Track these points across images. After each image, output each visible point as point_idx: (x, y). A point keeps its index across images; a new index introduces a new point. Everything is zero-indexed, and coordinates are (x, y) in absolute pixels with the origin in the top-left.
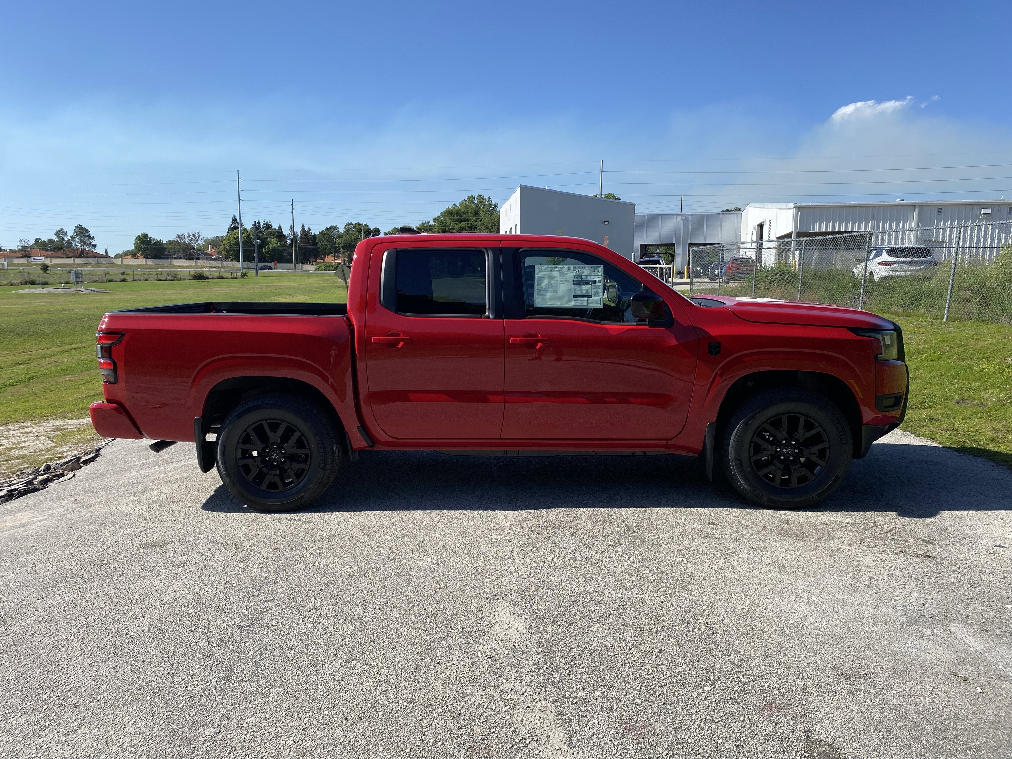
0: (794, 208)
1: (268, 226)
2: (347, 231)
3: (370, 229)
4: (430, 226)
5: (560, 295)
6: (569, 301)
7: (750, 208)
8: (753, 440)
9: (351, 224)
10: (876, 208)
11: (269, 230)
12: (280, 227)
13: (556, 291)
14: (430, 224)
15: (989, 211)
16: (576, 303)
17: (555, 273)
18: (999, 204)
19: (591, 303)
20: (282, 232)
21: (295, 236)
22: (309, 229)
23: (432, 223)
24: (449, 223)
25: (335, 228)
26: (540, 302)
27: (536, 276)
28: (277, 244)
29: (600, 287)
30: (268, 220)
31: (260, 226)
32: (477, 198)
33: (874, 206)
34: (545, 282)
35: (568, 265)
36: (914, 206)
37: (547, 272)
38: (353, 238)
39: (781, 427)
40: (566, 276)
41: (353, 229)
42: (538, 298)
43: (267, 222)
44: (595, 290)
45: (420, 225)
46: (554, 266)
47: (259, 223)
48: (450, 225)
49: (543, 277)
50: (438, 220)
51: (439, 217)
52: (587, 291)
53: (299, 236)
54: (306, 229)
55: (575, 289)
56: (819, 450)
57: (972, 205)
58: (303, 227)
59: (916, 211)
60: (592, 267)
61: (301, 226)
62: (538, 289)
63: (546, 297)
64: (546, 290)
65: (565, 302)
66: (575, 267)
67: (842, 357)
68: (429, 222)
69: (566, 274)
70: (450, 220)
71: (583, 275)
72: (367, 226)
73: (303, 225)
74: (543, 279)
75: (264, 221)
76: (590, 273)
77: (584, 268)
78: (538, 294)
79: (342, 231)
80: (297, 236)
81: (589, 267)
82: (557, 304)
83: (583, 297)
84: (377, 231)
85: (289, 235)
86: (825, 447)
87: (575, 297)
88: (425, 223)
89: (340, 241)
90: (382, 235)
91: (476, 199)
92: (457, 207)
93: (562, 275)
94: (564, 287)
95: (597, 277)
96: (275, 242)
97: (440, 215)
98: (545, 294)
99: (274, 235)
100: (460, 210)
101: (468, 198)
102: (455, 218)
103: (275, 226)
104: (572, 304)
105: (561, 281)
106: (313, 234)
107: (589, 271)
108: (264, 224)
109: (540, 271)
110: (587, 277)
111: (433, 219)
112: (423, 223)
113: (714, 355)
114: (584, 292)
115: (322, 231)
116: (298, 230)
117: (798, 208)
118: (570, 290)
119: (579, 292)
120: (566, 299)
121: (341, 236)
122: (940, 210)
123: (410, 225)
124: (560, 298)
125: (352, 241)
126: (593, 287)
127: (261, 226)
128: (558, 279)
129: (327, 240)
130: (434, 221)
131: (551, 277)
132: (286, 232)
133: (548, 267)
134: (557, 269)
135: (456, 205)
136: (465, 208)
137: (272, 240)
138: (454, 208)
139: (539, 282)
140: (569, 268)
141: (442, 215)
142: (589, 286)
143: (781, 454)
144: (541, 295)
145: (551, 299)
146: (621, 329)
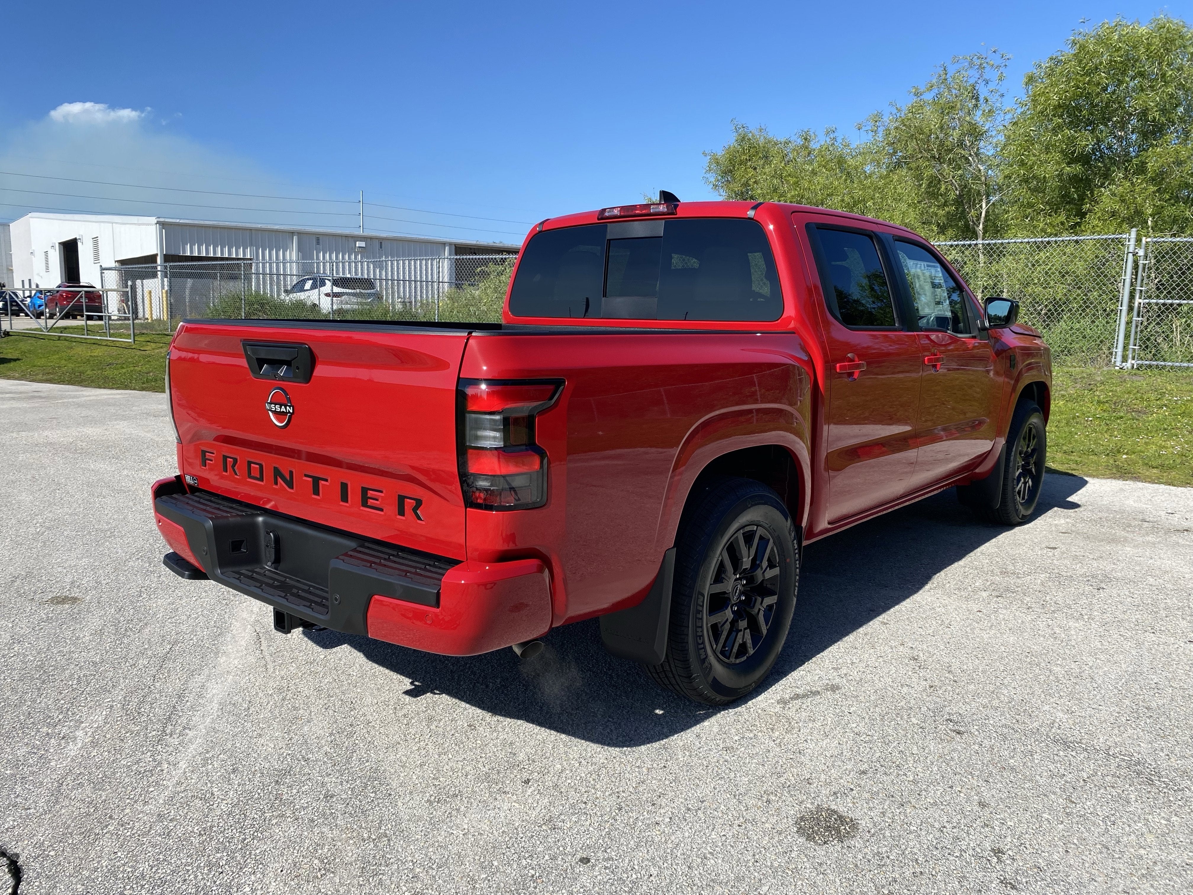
0: (156, 224)
7: (31, 219)
10: (253, 232)
15: (363, 244)
18: (371, 238)
33: (251, 230)
34: (917, 283)
36: (292, 233)
37: (915, 270)
42: (919, 304)
49: (914, 276)
57: (347, 237)
59: (295, 238)
64: (920, 294)
76: (935, 274)
98: (921, 299)
107: (934, 271)
113: (1013, 369)
117: (163, 225)
120: (932, 306)
122: (318, 240)
124: (929, 305)
145: (925, 305)
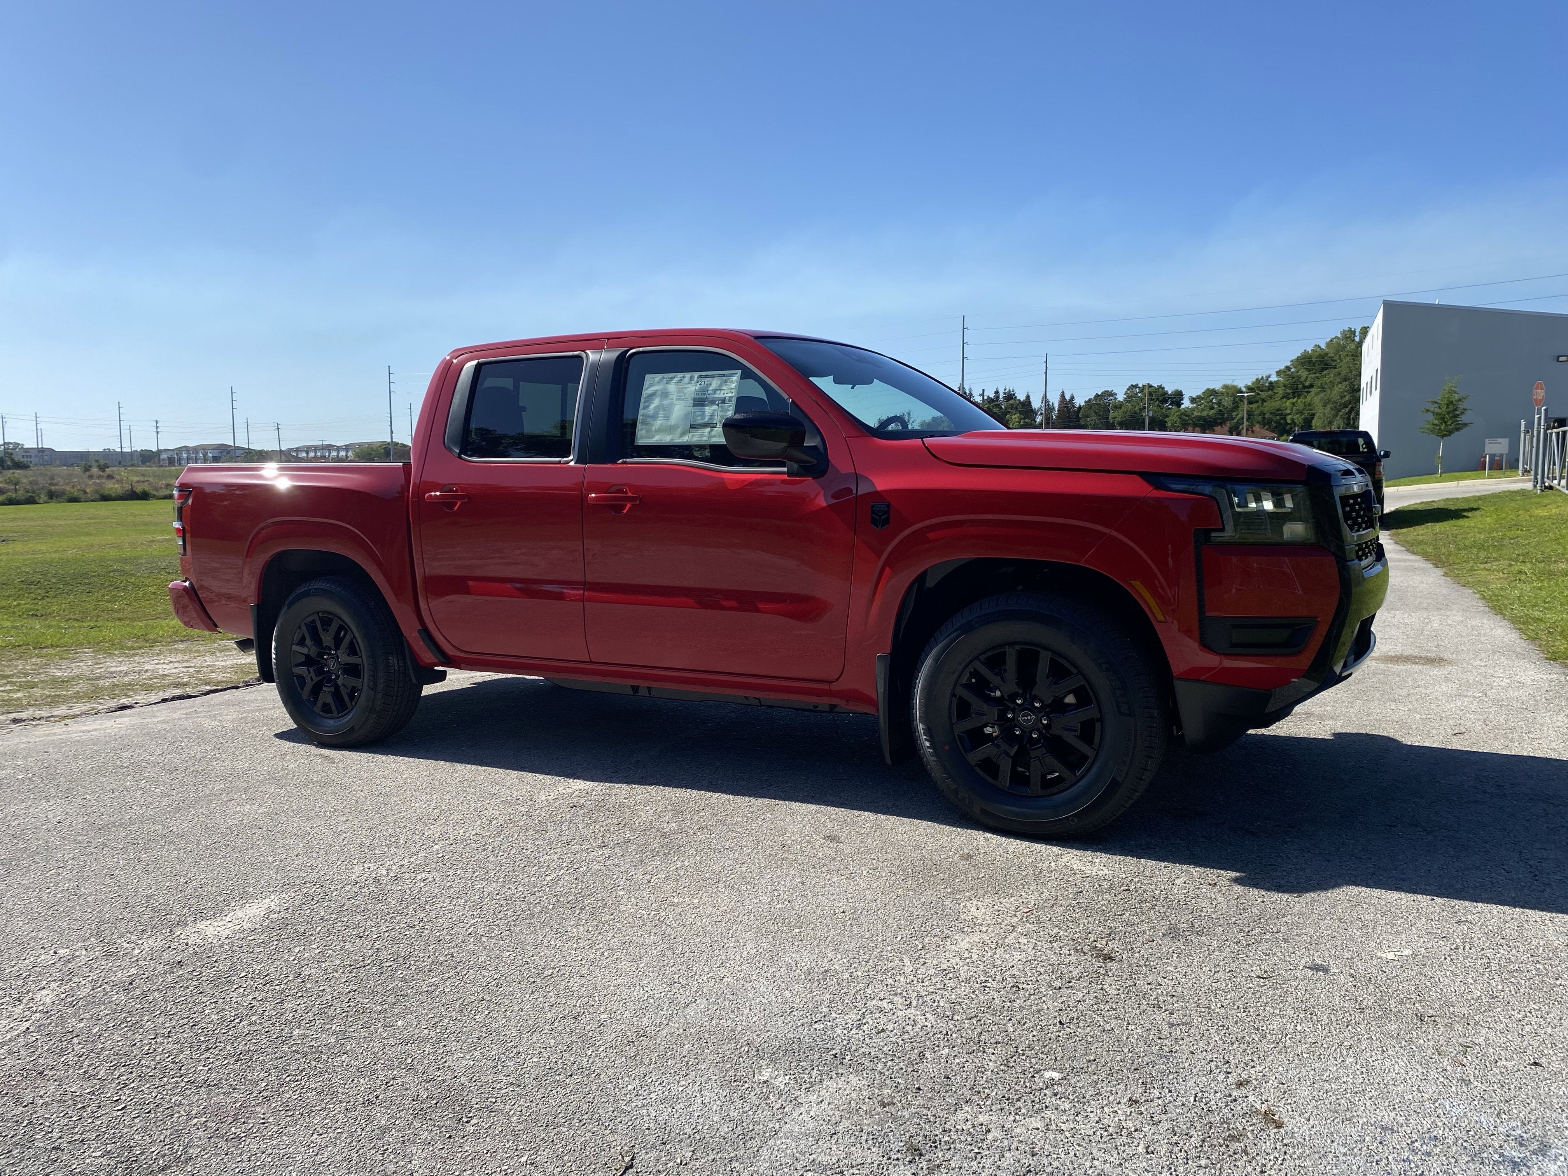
1: (1010, 396)
2: (1129, 397)
3: (1166, 393)
4: (1271, 383)
5: (673, 424)
6: (683, 434)
8: (955, 693)
9: (1136, 386)
11: (1011, 402)
12: (1028, 397)
13: (667, 418)
14: (1270, 379)
16: (693, 436)
17: (672, 387)
19: (713, 437)
20: (1030, 403)
21: (1049, 408)
22: (1072, 398)
23: (1274, 378)
24: (1305, 377)
25: (1110, 394)
26: (643, 438)
27: (645, 393)
28: (1019, 422)
29: (731, 408)
30: (1010, 387)
31: (997, 397)
32: (1360, 333)
34: (656, 402)
35: (691, 374)
37: (662, 387)
38: (1137, 408)
39: (1005, 671)
40: (685, 391)
41: (1139, 395)
42: (641, 430)
43: (1009, 390)
44: (722, 413)
45: (1253, 383)
46: (671, 375)
47: (997, 392)
48: (1306, 379)
49: (654, 394)
50: (1285, 372)
51: (1288, 368)
52: (712, 416)
53: (1056, 409)
54: (1068, 397)
55: (695, 413)
56: (1083, 724)
58: (1063, 395)
60: (724, 375)
61: (1060, 393)
62: (643, 415)
63: (653, 429)
64: (654, 417)
65: (678, 436)
66: (700, 377)
67: (1114, 533)
68: (1269, 376)
69: (685, 388)
70: (1307, 373)
71: (711, 388)
72: (1163, 388)
73: (1063, 392)
74: (654, 397)
75: (1005, 389)
76: (721, 385)
77: (713, 376)
78: (643, 423)
79: (1121, 397)
80: (1053, 408)
81: (720, 376)
82: (666, 439)
83: (704, 426)
84: (1178, 397)
85: (1040, 409)
86: (1093, 719)
87: (693, 427)
88: (1262, 378)
89: (1116, 414)
90: (1186, 404)
91: (1357, 334)
92: (1321, 349)
93: (679, 391)
94: (679, 410)
95: (729, 391)
96: (1017, 420)
97: (1289, 364)
98: (652, 423)
99: (1016, 408)
100: (1326, 354)
101: (1344, 332)
102: (1316, 368)
103: (1021, 397)
104: (685, 439)
105: (677, 400)
106: (1078, 406)
107: (719, 383)
108: (1005, 393)
109: (651, 385)
110: (715, 391)
111: (1277, 372)
112: (1257, 379)
113: (880, 526)
114: (707, 418)
115: (1090, 400)
116: (1055, 401)
118: (687, 415)
119: (699, 418)
120: (679, 431)
121: (1119, 406)
123: (1235, 384)
124: (670, 429)
125: (1135, 412)
126: (720, 409)
127: (1000, 397)
128: (674, 397)
129: (1096, 413)
130: (1278, 375)
131: (665, 394)
132: (1036, 404)
133: (663, 378)
134: (674, 381)
135: (1319, 346)
136: (1337, 350)
137: (1013, 417)
138: (1316, 351)
139: (647, 404)
140: (692, 378)
141: (1292, 365)
142: (715, 407)
143: (1016, 726)
144: (647, 424)
145: (660, 430)
146: (743, 481)
